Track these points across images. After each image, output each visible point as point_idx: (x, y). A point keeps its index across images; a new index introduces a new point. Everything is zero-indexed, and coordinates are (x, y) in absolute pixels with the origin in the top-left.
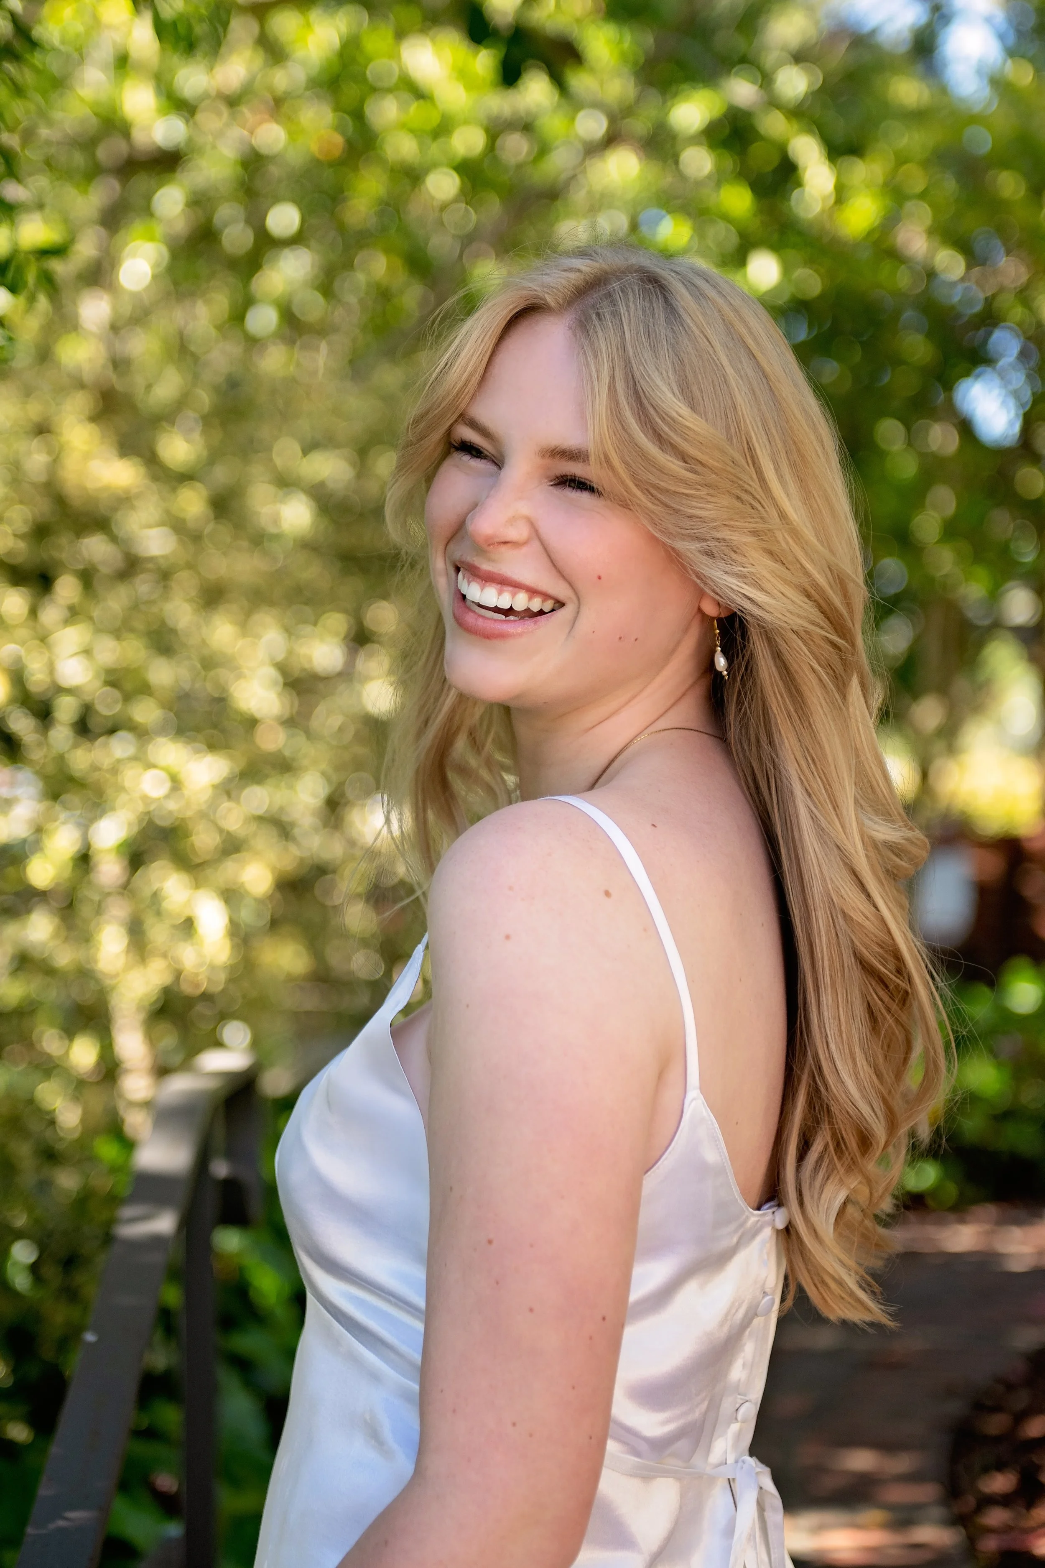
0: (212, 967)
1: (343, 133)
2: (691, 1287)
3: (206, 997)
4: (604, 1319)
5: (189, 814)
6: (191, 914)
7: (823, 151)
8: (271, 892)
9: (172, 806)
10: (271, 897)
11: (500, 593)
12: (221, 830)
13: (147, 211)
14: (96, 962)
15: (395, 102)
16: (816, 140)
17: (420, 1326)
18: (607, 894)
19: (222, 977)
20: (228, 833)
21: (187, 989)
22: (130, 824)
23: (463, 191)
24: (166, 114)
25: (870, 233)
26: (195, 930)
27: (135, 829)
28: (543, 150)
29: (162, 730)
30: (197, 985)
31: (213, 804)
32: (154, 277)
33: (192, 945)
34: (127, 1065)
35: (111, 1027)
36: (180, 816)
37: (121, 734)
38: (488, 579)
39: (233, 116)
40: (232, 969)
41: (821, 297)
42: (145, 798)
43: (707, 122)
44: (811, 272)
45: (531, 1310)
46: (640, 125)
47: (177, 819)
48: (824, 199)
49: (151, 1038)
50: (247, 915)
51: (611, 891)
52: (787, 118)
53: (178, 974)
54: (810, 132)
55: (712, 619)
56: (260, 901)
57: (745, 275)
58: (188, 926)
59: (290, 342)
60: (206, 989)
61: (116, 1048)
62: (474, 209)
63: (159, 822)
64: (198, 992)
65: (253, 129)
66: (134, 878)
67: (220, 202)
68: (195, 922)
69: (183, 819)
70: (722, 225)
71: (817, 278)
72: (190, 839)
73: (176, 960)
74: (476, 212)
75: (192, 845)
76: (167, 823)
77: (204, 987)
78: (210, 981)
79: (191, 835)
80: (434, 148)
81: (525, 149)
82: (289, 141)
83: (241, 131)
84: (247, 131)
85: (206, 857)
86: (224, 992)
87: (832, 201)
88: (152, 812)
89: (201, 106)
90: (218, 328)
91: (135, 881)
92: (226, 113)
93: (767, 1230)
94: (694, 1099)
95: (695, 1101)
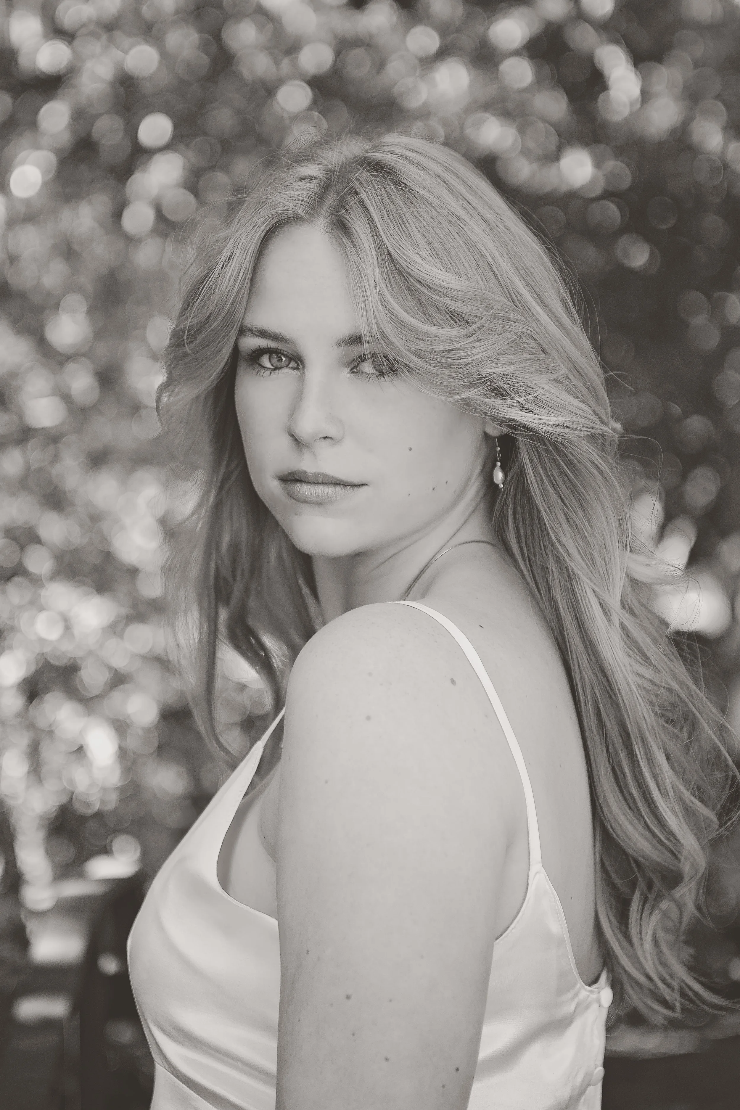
0: (104, 790)
2: (535, 1049)
3: (99, 815)
4: (457, 1070)
5: (79, 654)
6: (83, 743)
7: (629, 59)
8: (156, 722)
9: (66, 647)
10: (157, 727)
12: (110, 668)
16: (622, 49)
18: (453, 682)
19: (113, 798)
20: (117, 671)
21: (80, 808)
22: (28, 664)
23: (315, 103)
24: (50, 39)
25: (673, 131)
26: (86, 755)
27: (33, 668)
28: (380, 65)
29: (53, 577)
30: (88, 805)
31: (101, 644)
32: (45, 184)
33: (83, 767)
35: (15, 844)
36: (73, 656)
37: (17, 579)
39: (110, 40)
40: (122, 790)
41: (631, 189)
42: (42, 641)
43: (527, 39)
44: (623, 165)
45: (387, 1059)
46: (466, 41)
47: (71, 658)
48: (632, 104)
49: (50, 853)
50: (133, 743)
51: (455, 679)
52: (596, 30)
53: (71, 795)
54: (616, 41)
55: (494, 438)
56: (147, 731)
57: (559, 168)
58: (80, 751)
59: (165, 235)
60: (98, 810)
61: (18, 863)
62: (324, 117)
63: (55, 662)
64: (90, 812)
65: (126, 52)
66: (30, 708)
67: (98, 116)
68: (84, 747)
69: (75, 659)
70: (541, 126)
71: (627, 170)
72: (79, 673)
73: (71, 781)
74: (326, 120)
75: (82, 680)
76: (62, 662)
77: (96, 807)
78: (103, 802)
79: (80, 670)
80: (285, 64)
81: (369, 63)
82: (160, 62)
83: (116, 54)
84: (119, 53)
85: (96, 692)
86: (115, 811)
87: (638, 105)
88: (47, 653)
89: (80, 33)
90: (102, 225)
91: (32, 711)
92: (104, 37)
93: (595, 1006)
94: (537, 873)
95: (538, 875)
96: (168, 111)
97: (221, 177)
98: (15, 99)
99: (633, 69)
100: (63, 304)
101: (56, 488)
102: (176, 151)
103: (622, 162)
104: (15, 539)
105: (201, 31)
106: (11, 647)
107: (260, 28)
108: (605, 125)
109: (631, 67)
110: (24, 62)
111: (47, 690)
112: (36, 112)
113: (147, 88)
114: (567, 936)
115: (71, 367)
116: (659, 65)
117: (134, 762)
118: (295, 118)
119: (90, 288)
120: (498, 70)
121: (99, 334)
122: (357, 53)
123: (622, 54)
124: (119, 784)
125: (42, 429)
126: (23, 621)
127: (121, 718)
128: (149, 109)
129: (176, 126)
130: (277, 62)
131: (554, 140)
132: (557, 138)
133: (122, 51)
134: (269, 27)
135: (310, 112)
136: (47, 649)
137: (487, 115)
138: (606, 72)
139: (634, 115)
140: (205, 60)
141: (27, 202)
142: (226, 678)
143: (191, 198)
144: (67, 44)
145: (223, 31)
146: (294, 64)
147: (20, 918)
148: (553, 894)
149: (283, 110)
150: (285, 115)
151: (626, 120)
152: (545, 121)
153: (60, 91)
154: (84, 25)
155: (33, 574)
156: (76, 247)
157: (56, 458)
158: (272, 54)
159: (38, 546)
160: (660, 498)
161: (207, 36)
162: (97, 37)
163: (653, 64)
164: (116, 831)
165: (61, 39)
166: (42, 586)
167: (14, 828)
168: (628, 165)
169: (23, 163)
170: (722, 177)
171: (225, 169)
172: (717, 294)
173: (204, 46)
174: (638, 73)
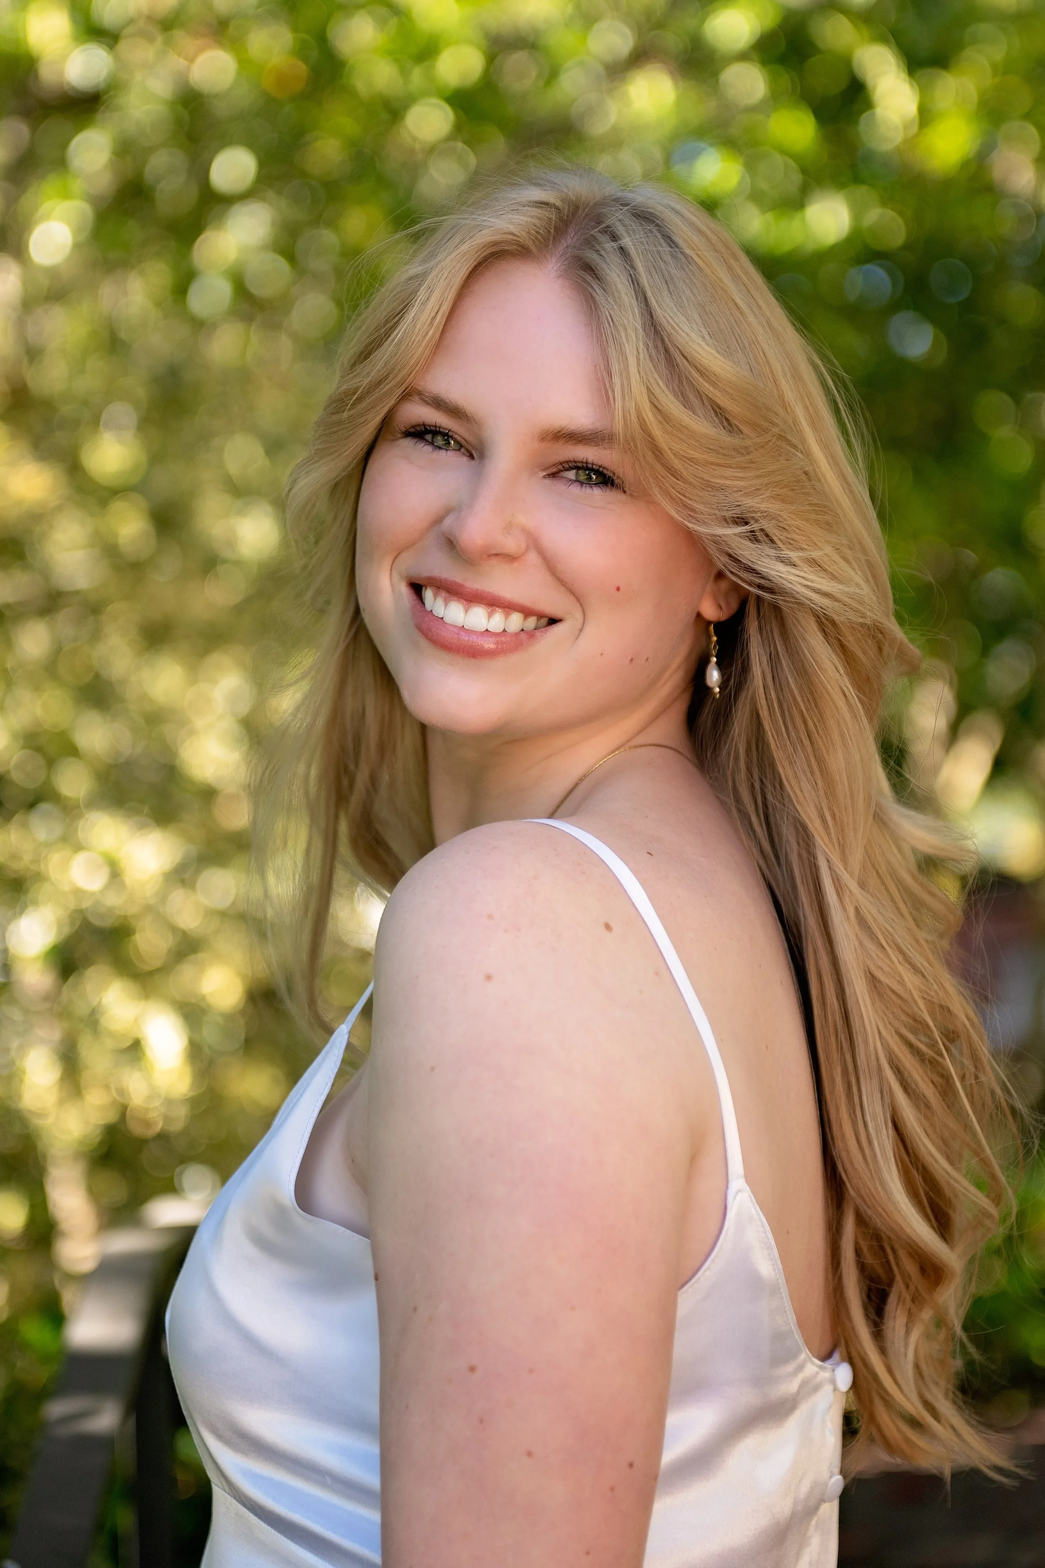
0: (169, 1102)
1: (305, 60)
3: (163, 1137)
4: (631, 1465)
5: (133, 910)
6: (140, 1036)
7: (902, 64)
8: (241, 1006)
9: (113, 900)
10: (243, 1012)
11: (490, 615)
12: (174, 929)
13: (61, 164)
14: (20, 1097)
15: (370, 20)
16: (891, 50)
17: (374, 1516)
18: (608, 927)
19: (181, 1114)
20: (184, 933)
21: (136, 1129)
22: (60, 925)
23: (458, 129)
24: (85, 42)
25: (965, 164)
26: (144, 1054)
27: (67, 931)
28: (552, 75)
30: (148, 1124)
31: (163, 897)
32: (77, 246)
33: (140, 1070)
34: (64, 1226)
35: (44, 1180)
36: (122, 913)
37: (44, 806)
38: (471, 598)
39: (168, 43)
40: (194, 1102)
41: (906, 247)
42: (78, 893)
43: (758, 36)
44: (894, 214)
45: (530, 1454)
46: (672, 40)
48: (906, 126)
49: (93, 1193)
50: (210, 1035)
51: (611, 924)
52: (856, 26)
53: (123, 1110)
54: (881, 39)
55: (709, 623)
56: (229, 1017)
57: (803, 220)
58: (134, 1050)
59: (248, 318)
60: (162, 1129)
61: (50, 1206)
62: (473, 150)
63: (97, 922)
64: (151, 1133)
65: (192, 60)
66: (65, 988)
67: (151, 150)
68: (143, 1042)
69: (125, 917)
70: (779, 159)
71: (900, 221)
72: (133, 938)
73: (122, 1092)
74: (476, 154)
75: (136, 947)
76: (107, 923)
77: (159, 1127)
78: (167, 1119)
79: (134, 933)
80: (417, 74)
81: (534, 72)
82: (239, 73)
83: (175, 62)
84: (182, 62)
85: (158, 964)
86: (185, 1132)
87: (916, 128)
88: (87, 909)
89: (125, 32)
90: (158, 304)
91: (67, 992)
92: (160, 39)
93: (828, 1388)
94: (739, 1191)
95: (740, 1195)
96: (251, 145)
97: (328, 237)
98: (34, 128)
99: (907, 78)
100: (104, 416)
101: (97, 676)
102: (263, 200)
103: (893, 209)
104: (39, 749)
105: (295, 29)
106: (35, 903)
107: (381, 23)
108: (869, 156)
109: (904, 75)
110: (47, 74)
111: (88, 962)
112: (65, 145)
113: (221, 109)
114: (782, 1282)
115: (118, 506)
116: (944, 73)
117: (211, 1063)
118: (432, 150)
119: (141, 393)
120: (717, 81)
121: (156, 458)
122: (519, 58)
123: (892, 59)
124: (191, 1094)
125: (77, 592)
126: (53, 864)
127: (193, 1001)
128: (224, 141)
129: (263, 164)
130: (404, 72)
131: (797, 178)
132: (800, 176)
133: (186, 58)
134: (393, 22)
135: (452, 143)
136: (86, 904)
137: (702, 145)
138: (870, 82)
139: (911, 142)
140: (302, 69)
141: (52, 272)
142: (340, 943)
143: (284, 265)
144: (106, 48)
145: (328, 30)
146: (430, 76)
147: (53, 1284)
148: (761, 1221)
149: (415, 139)
150: (417, 146)
151: (898, 149)
152: (784, 152)
153: (99, 116)
154: (131, 21)
155: (66, 798)
156: (123, 335)
157: (96, 636)
158: (396, 60)
159: (73, 759)
160: (951, 683)
161: (303, 36)
162: (151, 40)
163: (935, 71)
164: (185, 1159)
165: (99, 41)
166: (80, 816)
167: (44, 1157)
168: (900, 213)
169: (47, 217)
170: (1034, 229)
171: (332, 224)
172: (1030, 396)
173: (301, 51)
174: (915, 84)
